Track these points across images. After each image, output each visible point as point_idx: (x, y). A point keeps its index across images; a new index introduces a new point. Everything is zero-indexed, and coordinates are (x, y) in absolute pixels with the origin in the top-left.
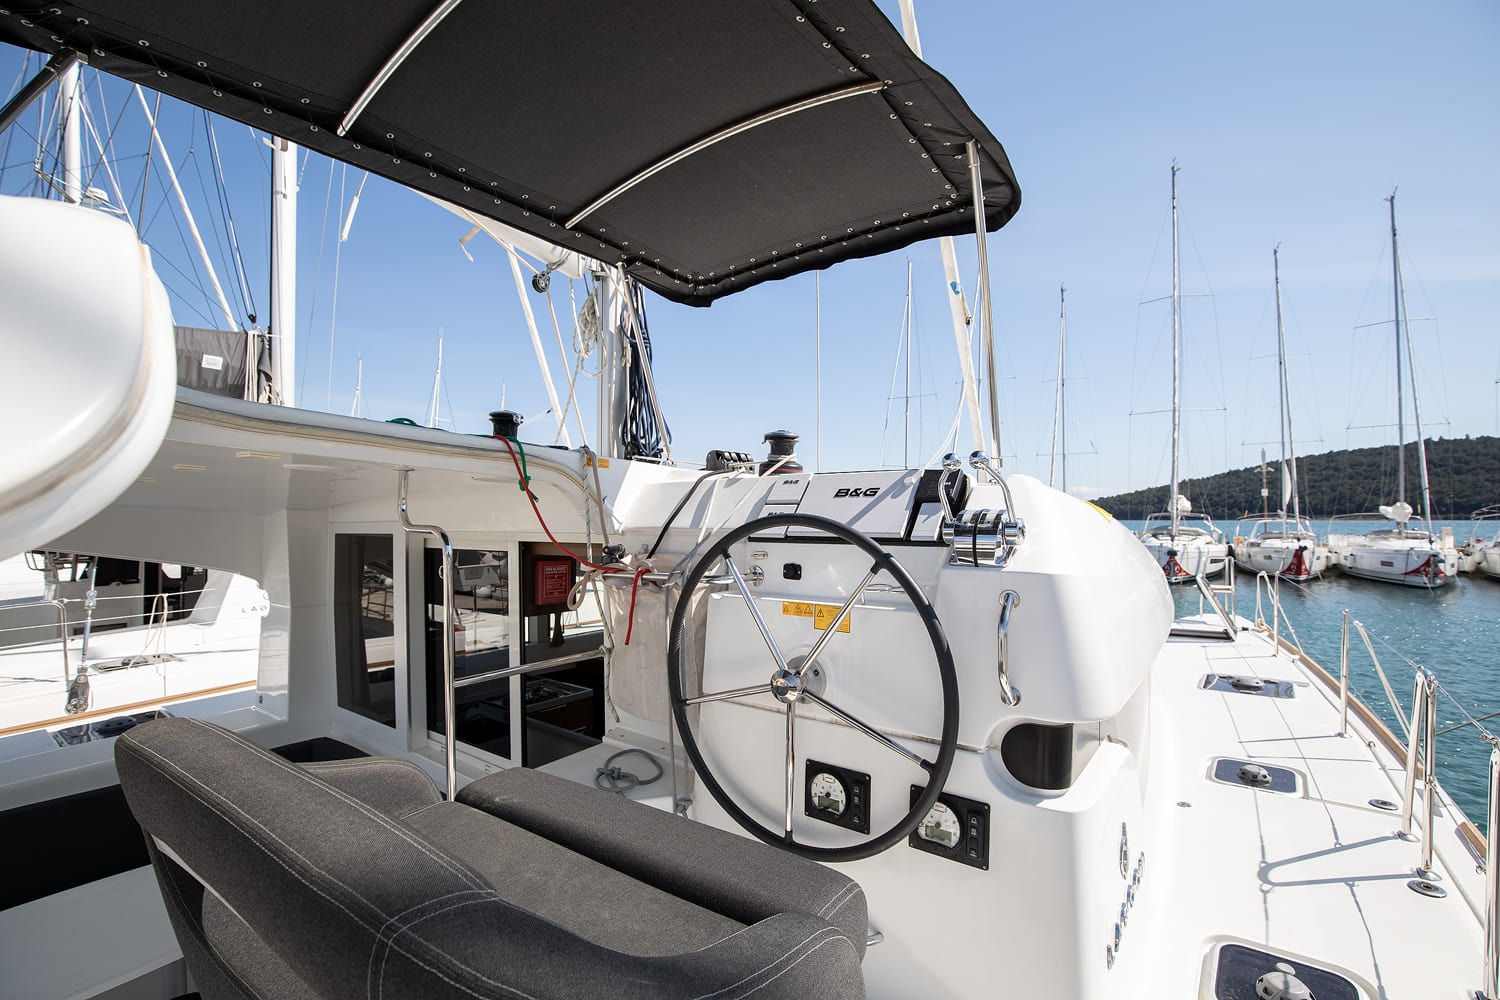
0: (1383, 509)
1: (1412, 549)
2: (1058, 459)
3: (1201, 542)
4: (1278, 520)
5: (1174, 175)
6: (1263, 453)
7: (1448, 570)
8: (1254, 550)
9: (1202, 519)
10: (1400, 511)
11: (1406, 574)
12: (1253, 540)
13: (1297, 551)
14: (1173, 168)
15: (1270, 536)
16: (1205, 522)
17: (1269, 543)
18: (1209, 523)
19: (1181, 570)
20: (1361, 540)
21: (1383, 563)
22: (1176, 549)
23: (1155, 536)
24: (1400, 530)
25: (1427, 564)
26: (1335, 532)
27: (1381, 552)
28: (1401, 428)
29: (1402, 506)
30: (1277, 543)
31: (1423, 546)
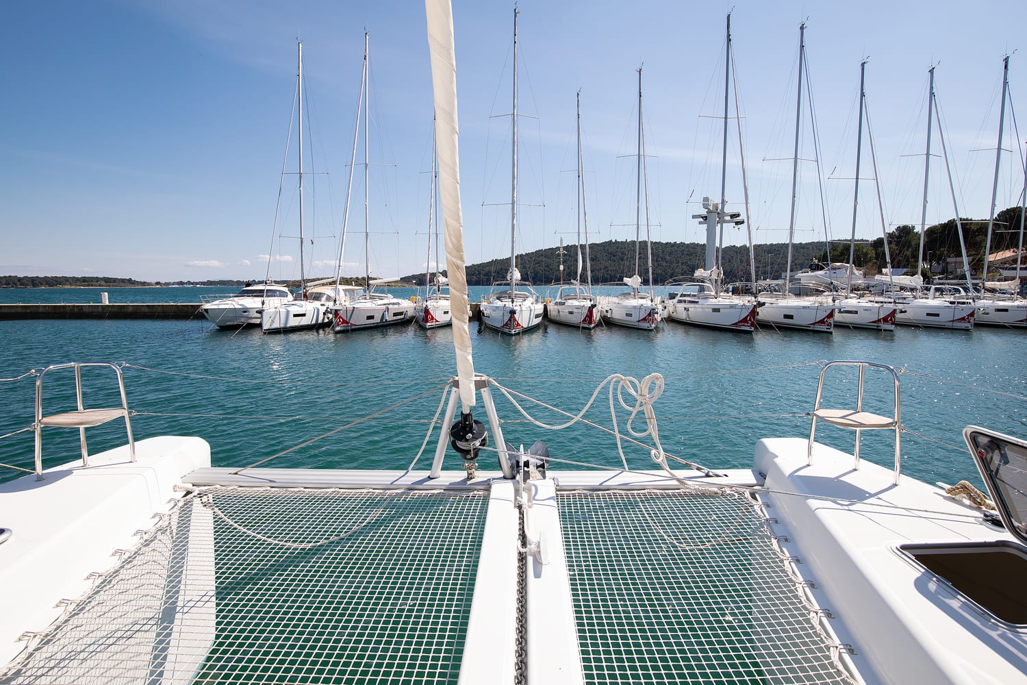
0: (626, 280)
1: (642, 305)
2: (433, 237)
3: (528, 302)
4: (572, 287)
5: (515, 16)
6: (561, 240)
7: (658, 318)
8: (560, 308)
9: (526, 285)
10: (634, 281)
11: (639, 321)
12: (558, 300)
13: (590, 307)
14: (515, 10)
15: (570, 297)
16: (529, 287)
17: (570, 303)
18: (531, 288)
19: (518, 325)
20: (615, 300)
21: (627, 315)
22: (515, 308)
23: (498, 298)
24: (635, 293)
25: (649, 315)
26: (601, 294)
27: (626, 307)
28: (638, 227)
29: (636, 277)
30: (575, 303)
31: (647, 303)
